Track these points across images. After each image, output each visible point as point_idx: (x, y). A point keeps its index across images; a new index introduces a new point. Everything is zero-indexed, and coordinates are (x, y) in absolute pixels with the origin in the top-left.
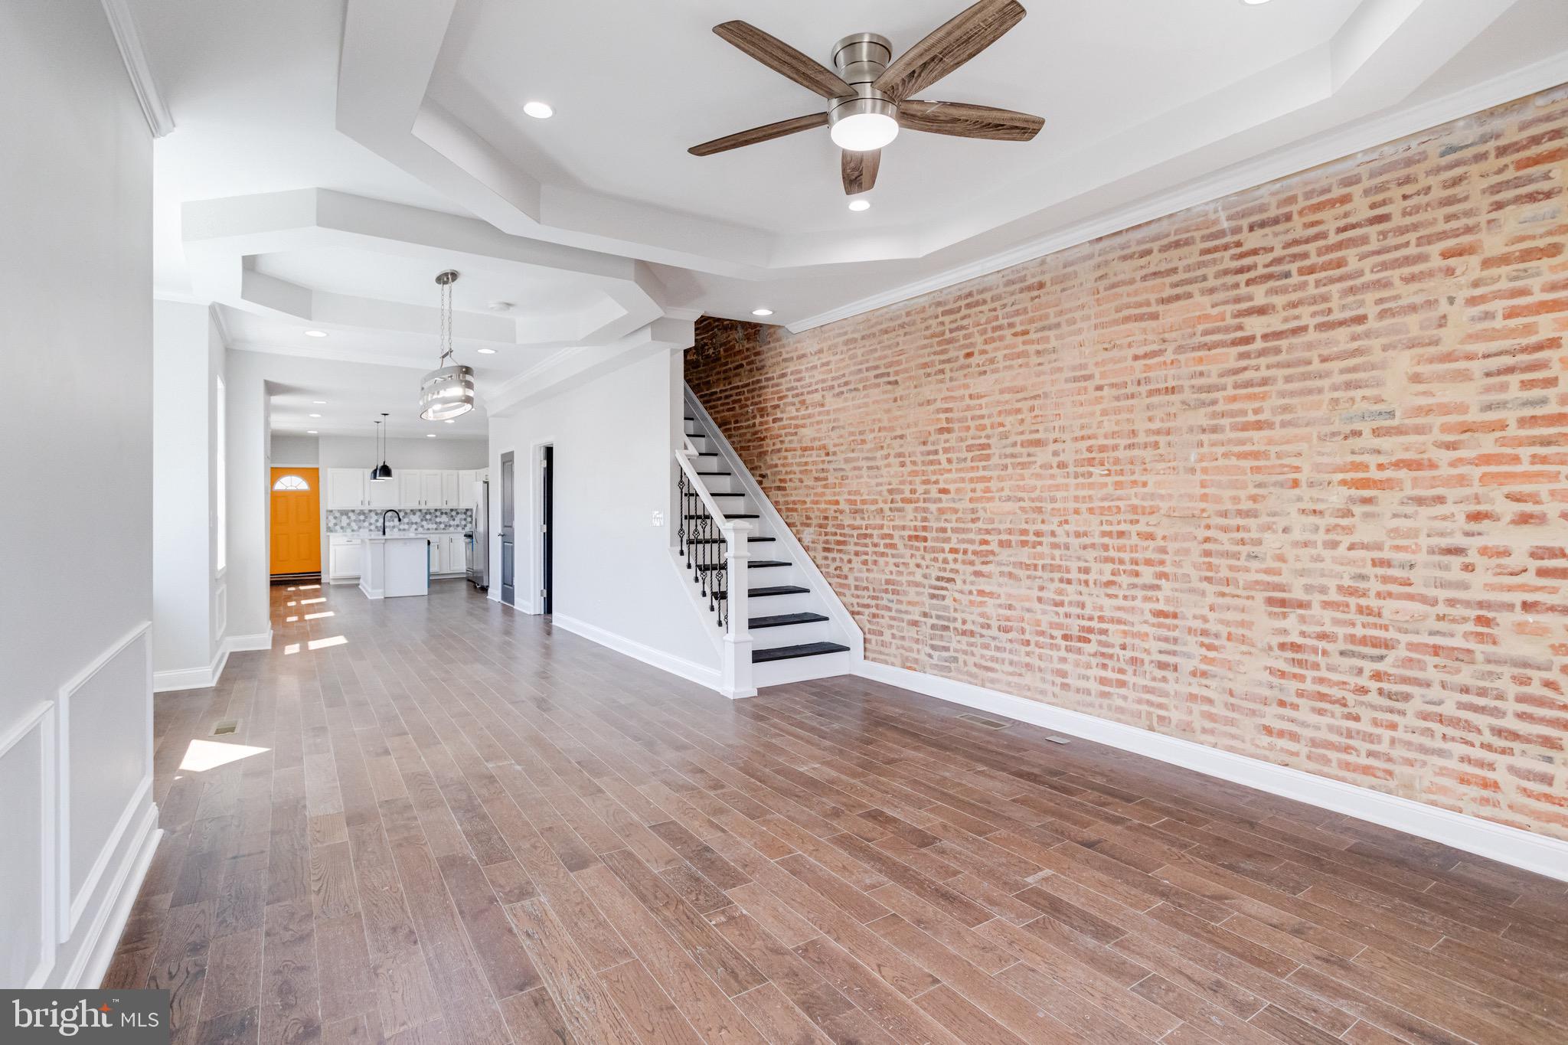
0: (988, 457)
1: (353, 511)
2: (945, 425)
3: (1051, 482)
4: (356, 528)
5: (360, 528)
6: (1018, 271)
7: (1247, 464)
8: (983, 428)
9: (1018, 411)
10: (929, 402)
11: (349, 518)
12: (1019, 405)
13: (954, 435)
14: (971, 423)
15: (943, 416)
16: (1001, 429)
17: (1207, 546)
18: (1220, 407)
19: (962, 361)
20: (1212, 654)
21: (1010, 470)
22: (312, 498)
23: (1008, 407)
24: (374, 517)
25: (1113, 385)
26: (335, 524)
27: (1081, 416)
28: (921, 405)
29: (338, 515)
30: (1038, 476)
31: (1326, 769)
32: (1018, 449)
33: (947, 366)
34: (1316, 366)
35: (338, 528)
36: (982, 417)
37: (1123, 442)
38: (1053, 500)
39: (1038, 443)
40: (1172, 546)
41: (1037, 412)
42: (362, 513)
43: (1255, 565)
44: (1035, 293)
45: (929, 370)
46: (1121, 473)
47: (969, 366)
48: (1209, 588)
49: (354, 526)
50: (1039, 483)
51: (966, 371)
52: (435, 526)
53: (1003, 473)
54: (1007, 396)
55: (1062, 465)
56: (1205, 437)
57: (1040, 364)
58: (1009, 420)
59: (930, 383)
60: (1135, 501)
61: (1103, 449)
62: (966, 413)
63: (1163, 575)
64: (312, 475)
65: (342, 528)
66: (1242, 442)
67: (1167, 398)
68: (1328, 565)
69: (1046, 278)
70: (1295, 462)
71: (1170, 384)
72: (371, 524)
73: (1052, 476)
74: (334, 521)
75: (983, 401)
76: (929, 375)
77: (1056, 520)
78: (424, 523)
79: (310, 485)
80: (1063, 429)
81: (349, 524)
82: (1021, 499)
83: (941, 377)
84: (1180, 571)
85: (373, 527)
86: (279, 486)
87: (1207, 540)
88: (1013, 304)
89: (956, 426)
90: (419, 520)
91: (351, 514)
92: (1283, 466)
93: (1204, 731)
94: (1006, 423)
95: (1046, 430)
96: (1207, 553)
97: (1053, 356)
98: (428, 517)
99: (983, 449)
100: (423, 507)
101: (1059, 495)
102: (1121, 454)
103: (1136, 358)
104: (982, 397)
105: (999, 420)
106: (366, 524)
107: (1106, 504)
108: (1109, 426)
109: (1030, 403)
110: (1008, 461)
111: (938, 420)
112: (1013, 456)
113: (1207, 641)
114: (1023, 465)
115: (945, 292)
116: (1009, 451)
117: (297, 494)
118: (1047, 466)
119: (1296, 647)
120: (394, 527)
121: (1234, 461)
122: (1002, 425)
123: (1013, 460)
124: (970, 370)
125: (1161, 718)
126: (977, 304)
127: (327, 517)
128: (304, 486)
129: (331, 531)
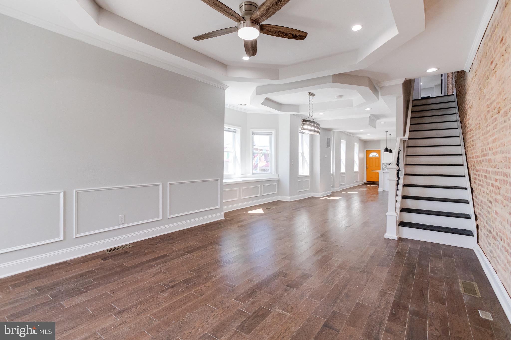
8: (495, 108)
15: (487, 104)
21: (500, 133)
22: (379, 159)
29: (386, 164)
35: (386, 168)
39: (506, 113)
53: (499, 135)
64: (379, 152)
74: (385, 166)
75: (494, 91)
79: (379, 155)
82: (503, 152)
86: (371, 156)
89: (490, 109)
99: (495, 121)
105: (497, 101)
117: (376, 158)
123: (501, 126)
127: (383, 165)
128: (377, 156)
129: (384, 169)
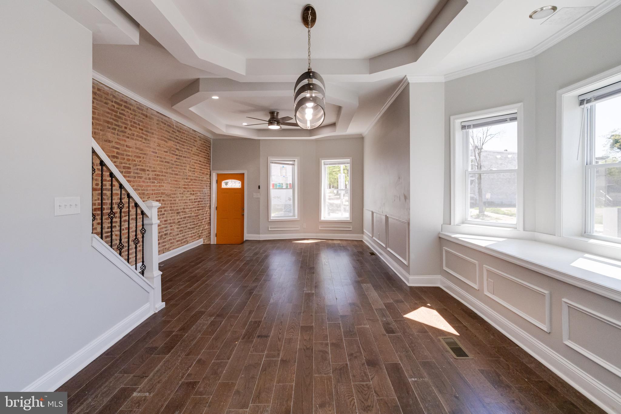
0: (130, 173)
2: (115, 155)
3: (147, 184)
6: (141, 106)
7: (176, 183)
8: (128, 160)
9: (140, 157)
10: (110, 142)
12: (140, 155)
13: (118, 160)
14: (126, 158)
15: (116, 150)
16: (134, 162)
17: (171, 202)
18: (173, 169)
19: (123, 129)
20: (172, 228)
21: (136, 179)
23: (137, 155)
25: (160, 157)
27: (154, 164)
28: (106, 141)
30: (144, 182)
31: (182, 245)
32: (139, 171)
33: (117, 128)
34: (182, 164)
36: (129, 156)
37: (161, 174)
38: (147, 190)
39: (144, 170)
40: (167, 202)
41: (145, 159)
43: (176, 205)
44: (144, 117)
45: (110, 126)
46: (160, 183)
47: (125, 132)
48: (170, 212)
50: (144, 184)
51: (123, 134)
53: (134, 179)
54: (138, 151)
55: (149, 179)
56: (171, 175)
57: (144, 143)
58: (137, 159)
59: (109, 132)
60: (162, 191)
61: (158, 175)
62: (124, 152)
63: (165, 211)
66: (175, 178)
67: (167, 164)
68: (182, 204)
69: (148, 115)
70: (180, 183)
71: (168, 161)
73: (147, 182)
75: (130, 149)
76: (109, 128)
77: (147, 197)
80: (150, 167)
82: (139, 190)
83: (113, 131)
84: (168, 209)
87: (171, 200)
88: (139, 117)
89: (120, 156)
92: (179, 184)
93: (171, 247)
94: (136, 161)
95: (146, 166)
96: (171, 204)
97: (148, 142)
99: (128, 169)
101: (149, 188)
102: (161, 177)
103: (164, 152)
104: (130, 148)
105: (134, 159)
107: (157, 192)
108: (158, 169)
109: (143, 155)
110: (136, 175)
111: (114, 151)
112: (137, 173)
113: (171, 225)
114: (141, 177)
115: (117, 93)
116: (136, 171)
118: (146, 179)
119: (179, 222)
121: (174, 182)
122: (135, 161)
123: (137, 175)
124: (126, 134)
125: (166, 248)
126: (128, 108)
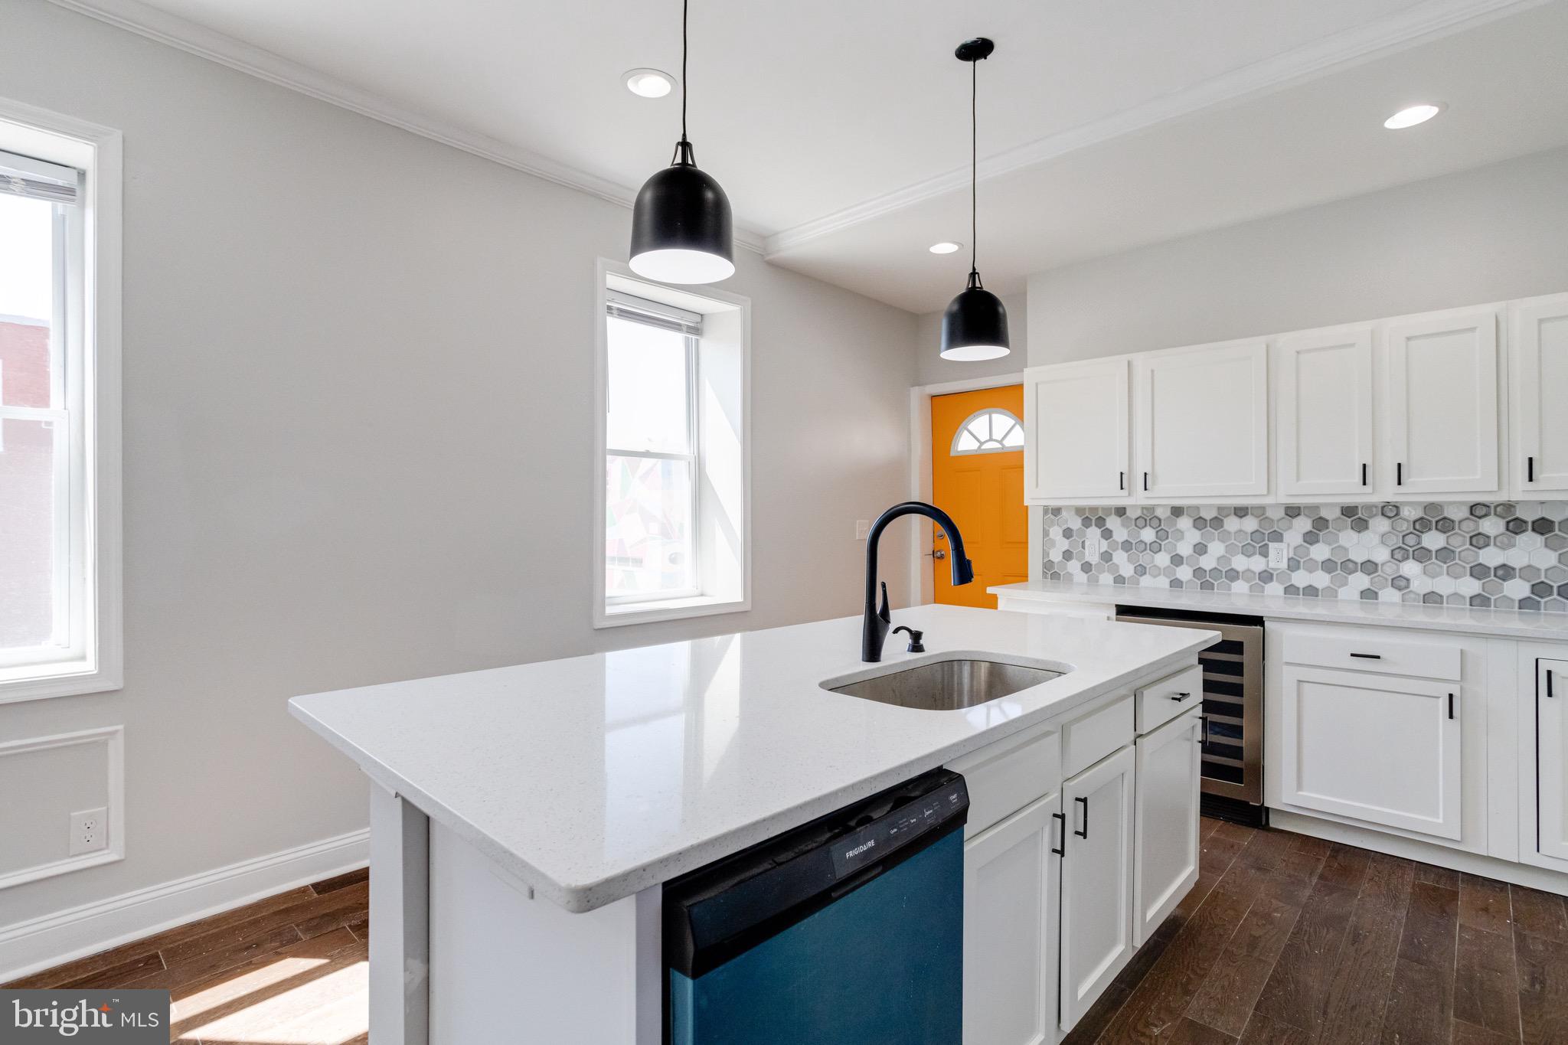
1: (1121, 511)
4: (1127, 570)
5: (1141, 570)
11: (1107, 534)
22: (1016, 468)
24: (1188, 536)
26: (1067, 555)
29: (1076, 523)
35: (1074, 566)
42: (1147, 517)
49: (1123, 563)
52: (1471, 586)
65: (1086, 567)
72: (1177, 560)
74: (1063, 544)
78: (1411, 568)
81: (1107, 557)
85: (1184, 573)
86: (965, 444)
90: (1381, 555)
91: (1113, 522)
98: (1433, 540)
100: (1385, 491)
106: (1162, 559)
117: (1003, 461)
120: (1266, 576)
127: (1046, 533)
128: (1016, 439)
129: (1055, 576)
